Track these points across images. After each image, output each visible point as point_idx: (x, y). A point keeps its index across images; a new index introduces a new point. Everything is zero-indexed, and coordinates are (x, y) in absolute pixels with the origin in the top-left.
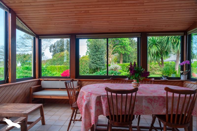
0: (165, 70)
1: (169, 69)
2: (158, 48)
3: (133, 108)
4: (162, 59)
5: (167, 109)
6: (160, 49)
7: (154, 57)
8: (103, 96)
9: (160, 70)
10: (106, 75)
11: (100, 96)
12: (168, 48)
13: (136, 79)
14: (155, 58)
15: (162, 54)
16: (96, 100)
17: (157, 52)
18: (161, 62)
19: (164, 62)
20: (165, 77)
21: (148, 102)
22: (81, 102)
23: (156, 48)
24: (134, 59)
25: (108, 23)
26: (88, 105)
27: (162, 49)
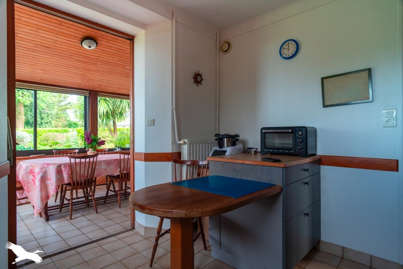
0: (119, 140)
1: (124, 139)
2: (108, 105)
3: (94, 171)
4: (114, 123)
5: (120, 168)
6: (111, 108)
7: (103, 120)
8: (64, 164)
9: (111, 142)
10: (32, 148)
11: (61, 165)
12: (122, 107)
13: (92, 147)
14: (104, 122)
15: (114, 115)
16: (57, 169)
17: (107, 112)
18: (112, 128)
19: (117, 127)
20: (118, 148)
21: (107, 165)
22: (27, 179)
23: (106, 105)
24: (54, 118)
25: (43, 72)
26: (45, 177)
27: (115, 108)
